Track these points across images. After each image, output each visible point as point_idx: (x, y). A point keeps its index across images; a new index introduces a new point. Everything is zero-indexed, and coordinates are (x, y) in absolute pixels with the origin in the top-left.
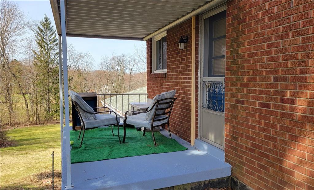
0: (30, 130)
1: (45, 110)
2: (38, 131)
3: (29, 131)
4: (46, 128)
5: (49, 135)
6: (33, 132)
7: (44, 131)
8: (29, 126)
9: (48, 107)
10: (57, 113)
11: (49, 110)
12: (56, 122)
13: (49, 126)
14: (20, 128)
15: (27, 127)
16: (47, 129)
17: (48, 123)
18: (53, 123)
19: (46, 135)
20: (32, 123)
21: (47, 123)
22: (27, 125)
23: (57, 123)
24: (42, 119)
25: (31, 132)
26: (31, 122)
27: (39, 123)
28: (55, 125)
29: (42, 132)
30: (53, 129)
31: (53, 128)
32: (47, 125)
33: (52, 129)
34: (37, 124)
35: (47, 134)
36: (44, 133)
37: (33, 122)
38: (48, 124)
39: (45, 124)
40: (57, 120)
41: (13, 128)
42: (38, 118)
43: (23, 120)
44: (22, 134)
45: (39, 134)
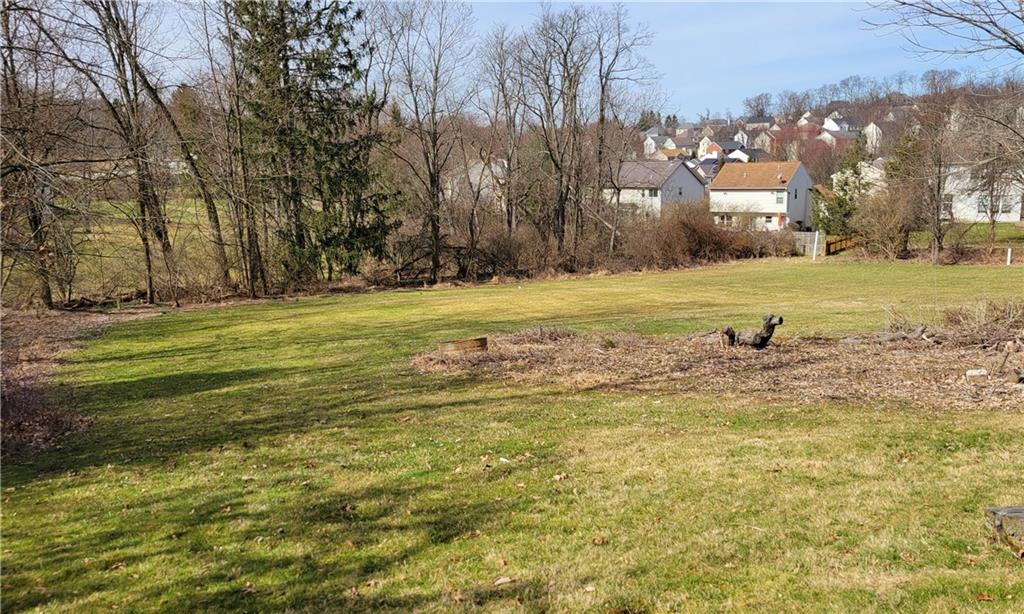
0: (223, 322)
1: (283, 235)
2: (259, 327)
3: (218, 327)
4: (292, 312)
5: (307, 351)
6: (233, 329)
7: (284, 326)
8: (223, 304)
9: (293, 226)
10: (331, 249)
11: (300, 238)
12: (330, 286)
13: (306, 305)
14: (188, 310)
15: (215, 305)
16: (295, 316)
17: (299, 290)
18: (319, 290)
19: (293, 350)
20: (236, 292)
21: (296, 291)
22: (219, 301)
23: (334, 291)
24: (276, 274)
25: (225, 331)
26: (236, 287)
27: (266, 291)
28: (327, 301)
29: (274, 332)
30: (324, 318)
31: (322, 313)
32: (295, 299)
33: (317, 318)
34: (255, 297)
35: (295, 340)
36: (281, 337)
37: (241, 286)
38: (301, 297)
39: (286, 296)
40: (330, 279)
41: (160, 309)
42: (257, 269)
43: (202, 279)
44: (182, 342)
45: (257, 343)
